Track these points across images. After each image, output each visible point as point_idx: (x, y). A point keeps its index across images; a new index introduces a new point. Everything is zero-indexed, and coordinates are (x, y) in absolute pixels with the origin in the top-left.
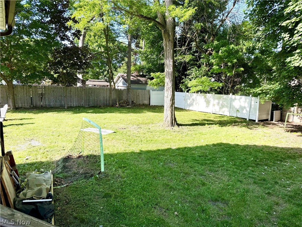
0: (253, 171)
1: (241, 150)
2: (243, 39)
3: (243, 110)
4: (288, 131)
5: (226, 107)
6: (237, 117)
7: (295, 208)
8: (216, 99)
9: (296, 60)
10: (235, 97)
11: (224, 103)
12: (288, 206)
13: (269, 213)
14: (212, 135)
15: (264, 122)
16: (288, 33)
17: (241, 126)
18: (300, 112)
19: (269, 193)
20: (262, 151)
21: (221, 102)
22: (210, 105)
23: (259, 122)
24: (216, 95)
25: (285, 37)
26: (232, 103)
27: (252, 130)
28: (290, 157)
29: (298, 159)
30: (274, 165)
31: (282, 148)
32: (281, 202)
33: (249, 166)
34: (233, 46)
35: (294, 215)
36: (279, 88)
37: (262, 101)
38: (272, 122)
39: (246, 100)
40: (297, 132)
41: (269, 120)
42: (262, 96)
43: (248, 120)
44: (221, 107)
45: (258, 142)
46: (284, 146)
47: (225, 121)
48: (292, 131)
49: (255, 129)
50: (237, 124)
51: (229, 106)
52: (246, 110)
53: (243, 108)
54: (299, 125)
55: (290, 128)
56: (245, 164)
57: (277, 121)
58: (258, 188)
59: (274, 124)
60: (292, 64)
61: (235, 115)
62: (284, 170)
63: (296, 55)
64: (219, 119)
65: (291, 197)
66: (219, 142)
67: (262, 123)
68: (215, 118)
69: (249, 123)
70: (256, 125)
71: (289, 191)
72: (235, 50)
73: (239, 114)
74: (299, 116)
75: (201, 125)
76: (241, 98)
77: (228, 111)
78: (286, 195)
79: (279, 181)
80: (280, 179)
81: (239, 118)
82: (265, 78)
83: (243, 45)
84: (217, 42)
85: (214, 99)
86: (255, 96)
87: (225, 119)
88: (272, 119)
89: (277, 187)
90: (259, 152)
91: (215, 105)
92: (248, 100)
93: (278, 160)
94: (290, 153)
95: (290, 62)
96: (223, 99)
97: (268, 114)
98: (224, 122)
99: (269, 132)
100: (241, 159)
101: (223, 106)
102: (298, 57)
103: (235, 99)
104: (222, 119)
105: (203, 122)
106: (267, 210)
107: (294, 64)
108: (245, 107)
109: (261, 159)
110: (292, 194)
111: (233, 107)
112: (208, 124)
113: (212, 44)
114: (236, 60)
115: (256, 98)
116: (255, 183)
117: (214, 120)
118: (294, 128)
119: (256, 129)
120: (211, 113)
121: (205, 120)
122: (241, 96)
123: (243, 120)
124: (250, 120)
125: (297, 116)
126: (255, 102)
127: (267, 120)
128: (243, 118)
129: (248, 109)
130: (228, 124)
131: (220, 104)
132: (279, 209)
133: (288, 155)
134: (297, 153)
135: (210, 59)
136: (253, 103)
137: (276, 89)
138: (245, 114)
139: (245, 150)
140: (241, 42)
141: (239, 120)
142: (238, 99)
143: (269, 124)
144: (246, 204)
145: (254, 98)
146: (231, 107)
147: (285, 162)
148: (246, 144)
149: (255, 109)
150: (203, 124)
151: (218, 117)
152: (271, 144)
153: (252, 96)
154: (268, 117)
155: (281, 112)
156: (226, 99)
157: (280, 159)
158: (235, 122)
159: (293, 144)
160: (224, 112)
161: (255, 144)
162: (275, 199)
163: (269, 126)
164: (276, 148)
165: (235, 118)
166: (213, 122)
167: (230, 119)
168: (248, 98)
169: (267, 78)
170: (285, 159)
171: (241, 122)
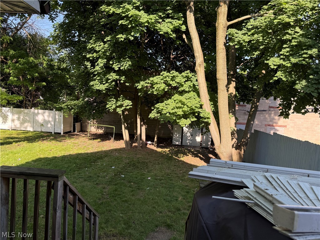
0: (79, 173)
1: (61, 160)
2: (43, 54)
3: (48, 124)
4: (91, 140)
5: (28, 122)
6: (42, 132)
7: (115, 187)
8: (15, 113)
9: (97, 84)
10: (38, 112)
11: (25, 118)
12: (110, 187)
13: (102, 194)
14: (26, 152)
15: (69, 134)
16: (89, 62)
17: (50, 140)
18: (95, 123)
19: (97, 184)
20: (78, 158)
21: (22, 117)
22: (8, 121)
23: (64, 134)
24: (15, 109)
25: (88, 65)
26: (34, 117)
27: (62, 143)
28: (98, 158)
29: (104, 158)
30: (91, 166)
31: (91, 153)
32: (106, 186)
33: (74, 171)
34: (32, 58)
35: (116, 190)
36: (81, 104)
37: (66, 115)
38: (75, 133)
39: (49, 113)
40: (97, 139)
41: (72, 131)
42: (66, 110)
43: (53, 133)
44: (22, 122)
45: (72, 152)
46: (92, 151)
47: (31, 136)
48: (94, 139)
49: (63, 141)
50: (46, 138)
51: (32, 120)
52: (51, 124)
53: (47, 122)
54: (96, 134)
55: (91, 137)
56: (71, 170)
57: (79, 132)
58: (89, 183)
59: (77, 135)
60: (95, 87)
61: (40, 130)
62: (99, 167)
63: (97, 81)
64: (24, 136)
65: (110, 181)
66: (37, 157)
67: (67, 135)
68: (18, 135)
69: (56, 136)
70: (62, 137)
71: (108, 179)
72: (35, 63)
73: (44, 128)
74: (95, 126)
75: (8, 143)
76: (44, 113)
77: (31, 126)
78: (107, 181)
79: (100, 175)
80: (99, 173)
81: (44, 132)
82: (65, 93)
83: (43, 60)
84: (13, 52)
85: (13, 114)
86: (59, 110)
87: (30, 134)
88: (74, 131)
89: (100, 178)
90: (76, 159)
91: (15, 121)
92: (51, 115)
93: (92, 162)
94: (98, 155)
95: (93, 85)
96: (24, 113)
97: (71, 126)
98: (31, 138)
99: (76, 142)
100: (65, 168)
101: (24, 121)
102: (98, 83)
103: (38, 113)
104: (27, 135)
105: (7, 140)
106: (101, 193)
107: (96, 88)
108: (49, 121)
109: (80, 164)
110: (110, 180)
111: (37, 122)
112: (14, 141)
113: (7, 53)
114: (37, 74)
115: (60, 112)
116: (85, 180)
117: (18, 137)
118: (93, 136)
119: (65, 141)
120: (10, 130)
121: (8, 138)
122: (44, 111)
123: (49, 134)
124: (55, 133)
125: (93, 126)
126: (59, 116)
127: (70, 132)
128: (48, 132)
129: (53, 123)
130: (37, 140)
131: (21, 119)
132: (106, 190)
133: (97, 157)
134: (102, 154)
135: (4, 68)
136: (57, 117)
137: (79, 105)
138: (50, 128)
139: (64, 160)
140: (41, 57)
141: (45, 135)
142: (41, 113)
143: (74, 135)
144: (87, 194)
145: (57, 112)
146: (34, 122)
147: (97, 162)
148: (63, 155)
149: (59, 122)
150: (10, 143)
151: (22, 134)
152: (82, 151)
153: (56, 110)
154: (71, 129)
155: (81, 123)
156: (27, 113)
157: (93, 161)
158: (43, 137)
159: (97, 149)
160: (26, 128)
161: (70, 153)
162: (101, 186)
163: (74, 137)
164: (87, 154)
165: (40, 133)
166: (18, 139)
167: (35, 134)
168: (52, 112)
169: (67, 93)
170: (96, 160)
171: (49, 136)
